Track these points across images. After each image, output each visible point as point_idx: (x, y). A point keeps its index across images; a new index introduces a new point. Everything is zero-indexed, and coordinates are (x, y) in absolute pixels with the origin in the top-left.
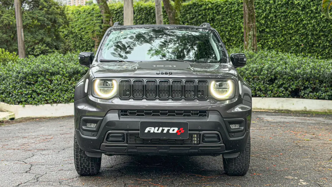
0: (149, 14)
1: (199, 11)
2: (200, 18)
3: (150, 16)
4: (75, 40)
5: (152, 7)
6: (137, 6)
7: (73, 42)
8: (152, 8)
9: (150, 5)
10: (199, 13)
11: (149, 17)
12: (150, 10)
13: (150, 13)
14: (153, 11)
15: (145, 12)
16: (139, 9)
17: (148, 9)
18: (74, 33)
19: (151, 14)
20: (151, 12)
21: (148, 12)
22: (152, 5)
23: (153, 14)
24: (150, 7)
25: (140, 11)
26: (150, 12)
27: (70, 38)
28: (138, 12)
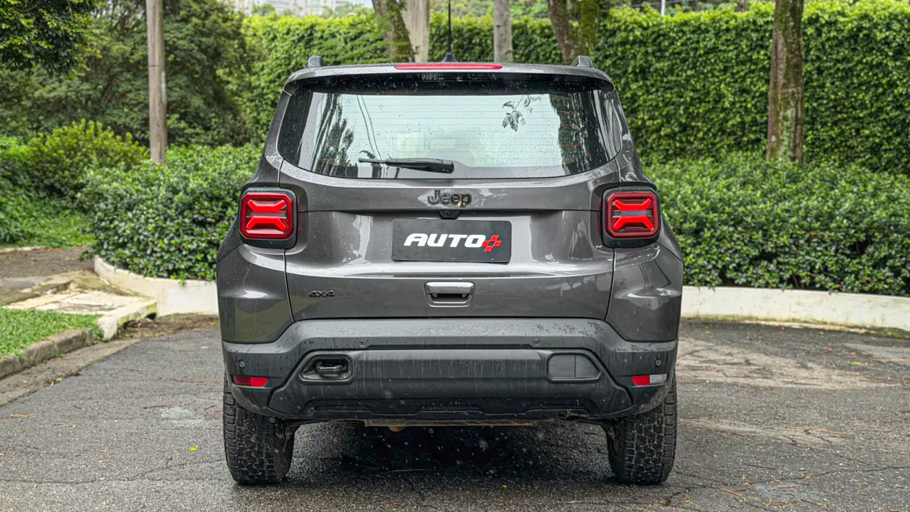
0: (468, 49)
1: (606, 46)
2: (609, 66)
3: (470, 54)
5: (476, 28)
6: (436, 24)
8: (477, 31)
9: (470, 25)
10: (608, 53)
11: (467, 55)
12: (470, 39)
13: (471, 46)
14: (478, 41)
15: (456, 41)
16: (441, 34)
17: (467, 35)
19: (473, 48)
20: (474, 41)
21: (465, 43)
22: (475, 25)
23: (478, 47)
24: (470, 30)
25: (442, 39)
26: (470, 42)
28: (436, 42)
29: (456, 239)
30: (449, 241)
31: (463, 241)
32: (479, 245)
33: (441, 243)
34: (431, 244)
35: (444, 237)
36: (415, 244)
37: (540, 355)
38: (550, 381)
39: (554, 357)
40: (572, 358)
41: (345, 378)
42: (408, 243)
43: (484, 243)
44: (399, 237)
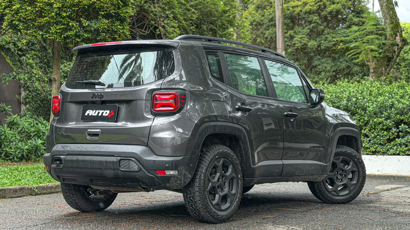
4: (407, 69)
7: (405, 74)
18: (407, 60)
27: (402, 67)
29: (101, 112)
30: (99, 113)
31: (103, 113)
32: (107, 115)
33: (96, 114)
34: (93, 115)
35: (97, 111)
36: (88, 114)
37: (117, 159)
38: (121, 170)
39: (122, 161)
40: (128, 161)
41: (62, 166)
42: (86, 114)
43: (109, 114)
44: (84, 112)
